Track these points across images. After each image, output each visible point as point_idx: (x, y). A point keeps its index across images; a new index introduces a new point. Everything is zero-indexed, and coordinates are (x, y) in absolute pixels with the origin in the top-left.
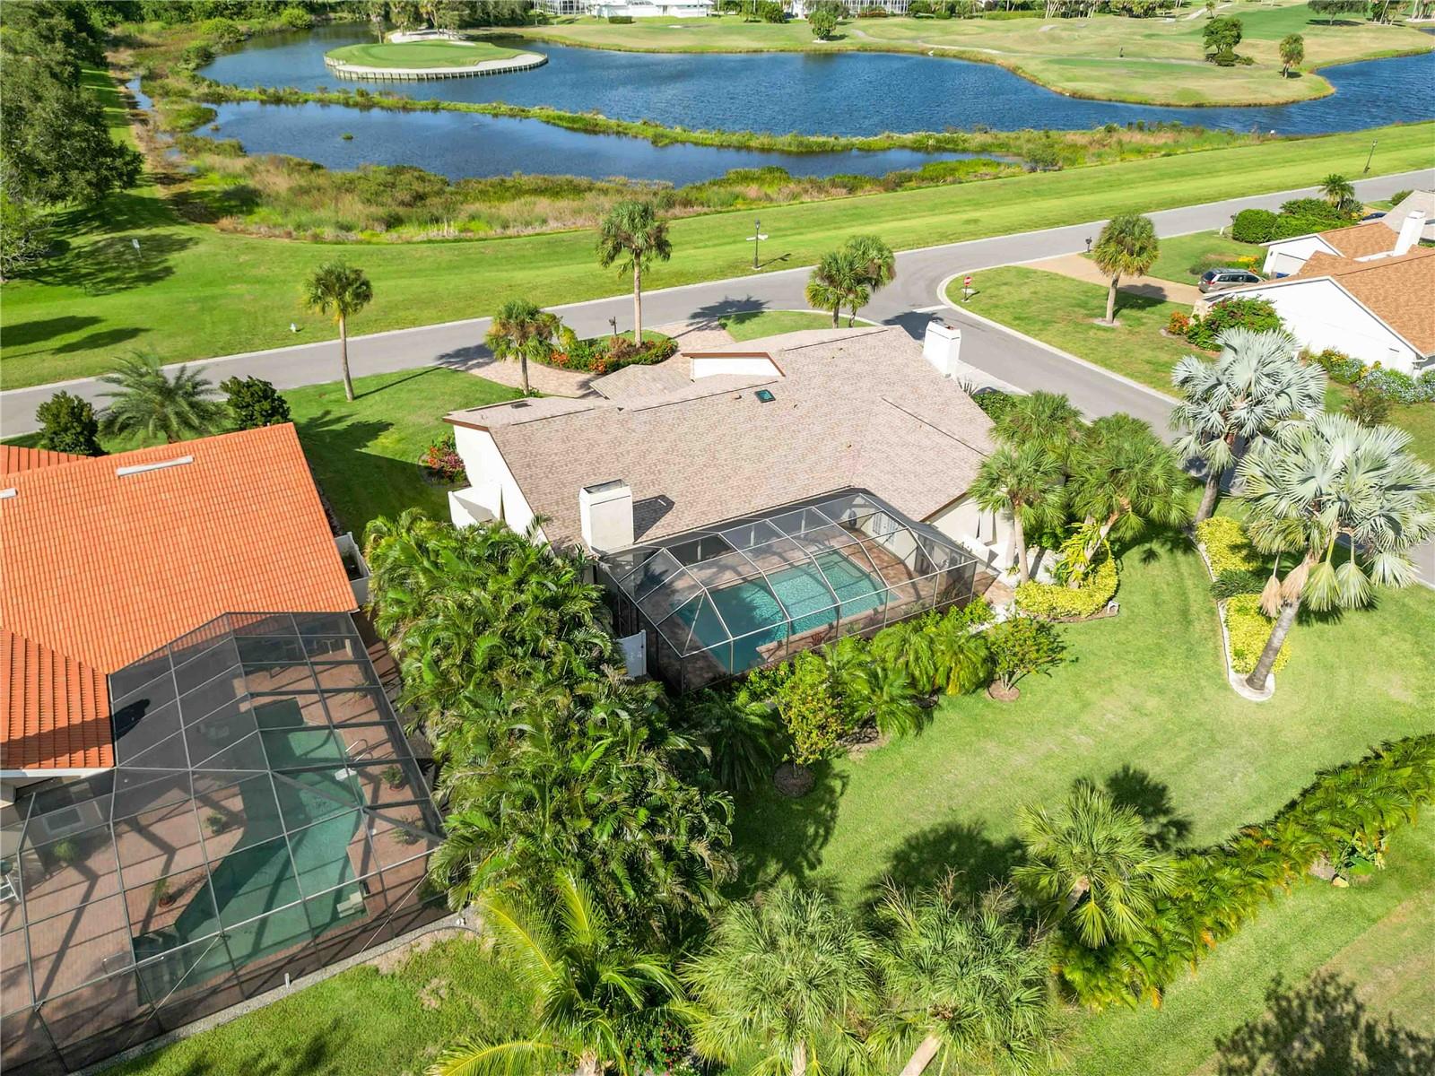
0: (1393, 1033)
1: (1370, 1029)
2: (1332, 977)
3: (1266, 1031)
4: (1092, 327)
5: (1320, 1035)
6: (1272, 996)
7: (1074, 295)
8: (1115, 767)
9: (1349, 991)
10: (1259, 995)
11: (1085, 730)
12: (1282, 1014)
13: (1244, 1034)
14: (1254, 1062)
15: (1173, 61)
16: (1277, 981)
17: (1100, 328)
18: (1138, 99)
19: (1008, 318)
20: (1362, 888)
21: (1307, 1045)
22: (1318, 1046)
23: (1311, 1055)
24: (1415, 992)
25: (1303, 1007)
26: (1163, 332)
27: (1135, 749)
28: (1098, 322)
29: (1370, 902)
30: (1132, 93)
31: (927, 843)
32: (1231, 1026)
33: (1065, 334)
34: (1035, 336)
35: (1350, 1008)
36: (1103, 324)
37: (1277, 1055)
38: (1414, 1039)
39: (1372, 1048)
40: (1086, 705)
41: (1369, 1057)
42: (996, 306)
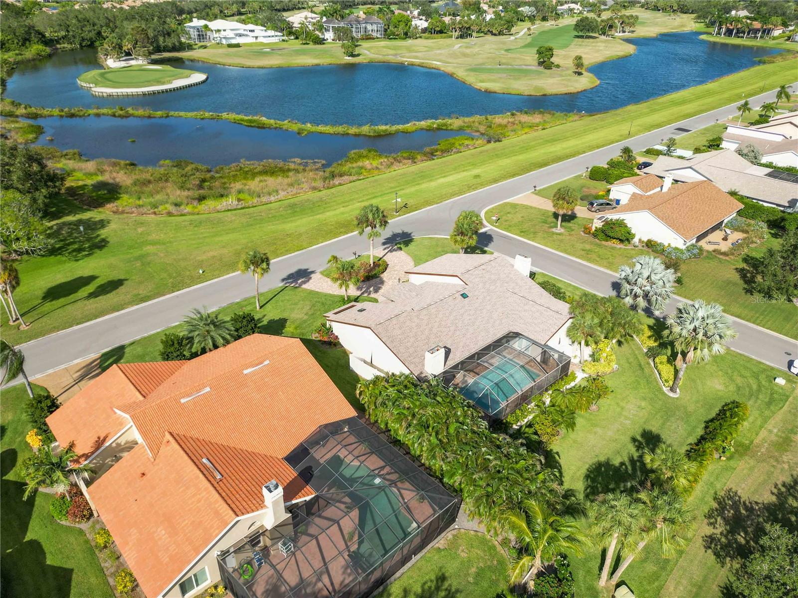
0: (750, 503)
1: (744, 503)
2: (731, 489)
3: (717, 510)
4: (553, 233)
5: (731, 507)
6: (715, 499)
7: (539, 216)
8: (640, 431)
9: (736, 493)
10: (711, 500)
11: (626, 418)
12: (719, 503)
13: (711, 512)
14: (716, 520)
15: (525, 67)
16: (716, 493)
17: (557, 234)
18: (517, 92)
19: (518, 232)
20: (729, 459)
21: (729, 512)
22: (732, 511)
23: (730, 515)
24: (752, 490)
25: (724, 500)
26: (582, 233)
27: (645, 423)
28: (554, 230)
29: (732, 463)
30: (513, 89)
31: (594, 469)
32: (706, 511)
33: (544, 238)
34: (533, 241)
35: (737, 498)
36: (557, 231)
37: (722, 517)
38: (757, 503)
39: (746, 509)
40: (622, 408)
41: (746, 511)
42: (510, 226)
